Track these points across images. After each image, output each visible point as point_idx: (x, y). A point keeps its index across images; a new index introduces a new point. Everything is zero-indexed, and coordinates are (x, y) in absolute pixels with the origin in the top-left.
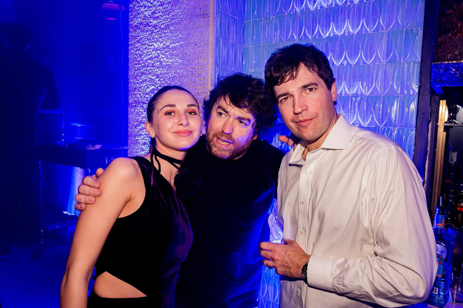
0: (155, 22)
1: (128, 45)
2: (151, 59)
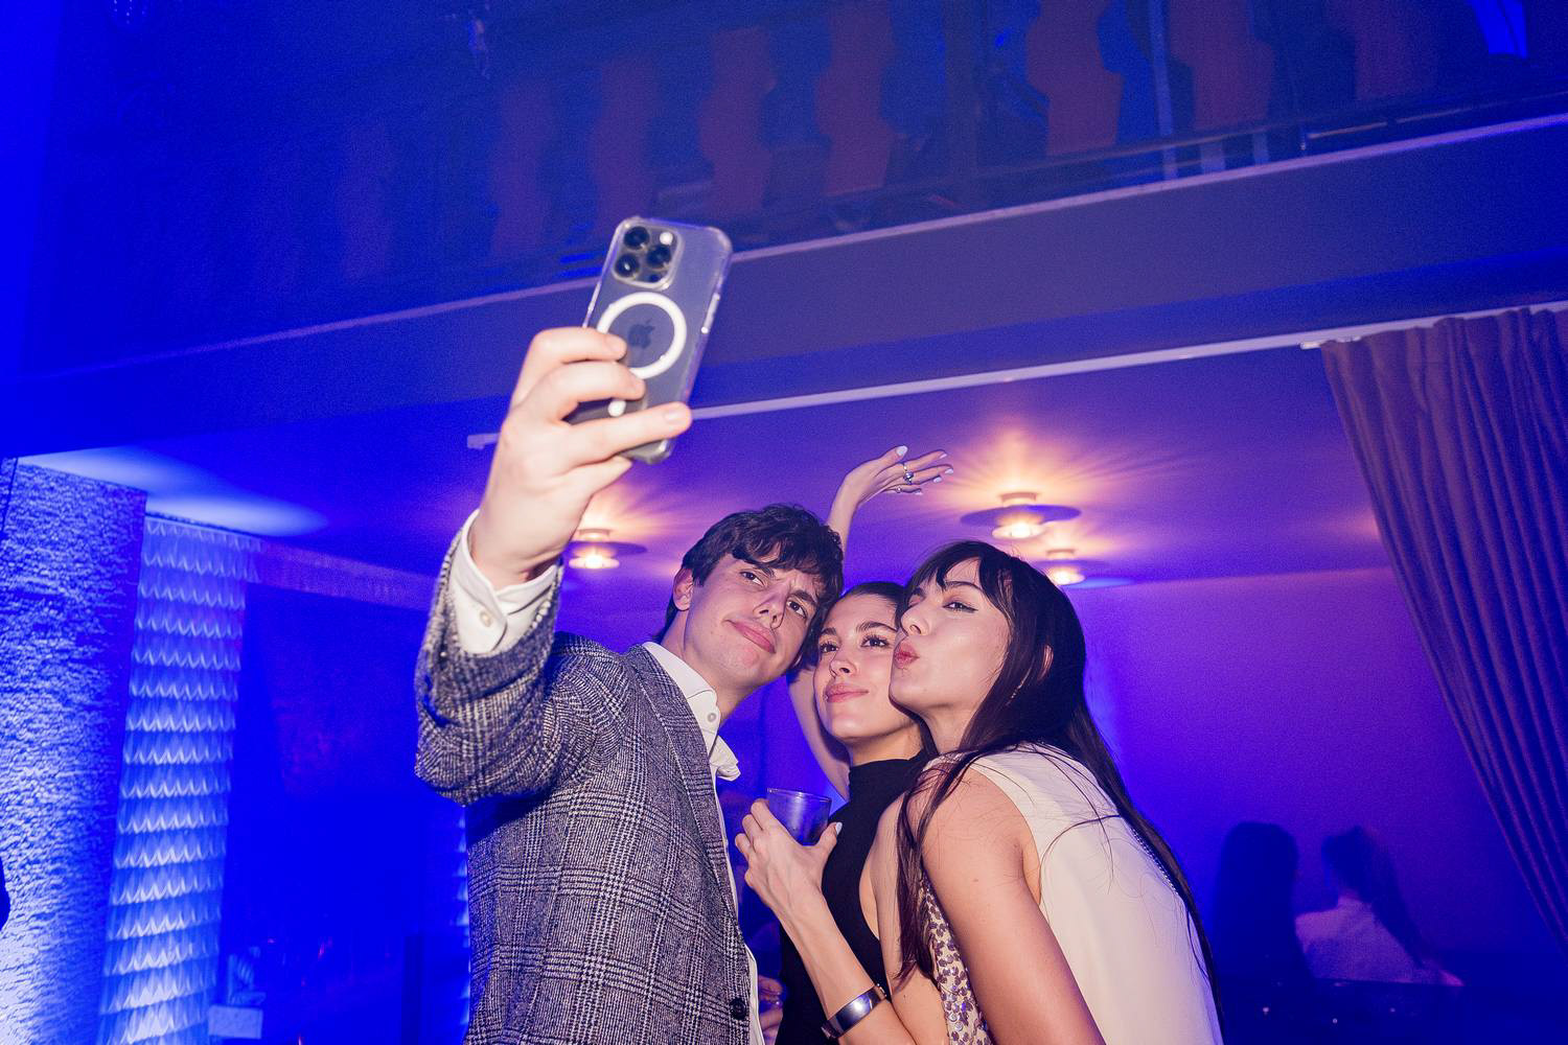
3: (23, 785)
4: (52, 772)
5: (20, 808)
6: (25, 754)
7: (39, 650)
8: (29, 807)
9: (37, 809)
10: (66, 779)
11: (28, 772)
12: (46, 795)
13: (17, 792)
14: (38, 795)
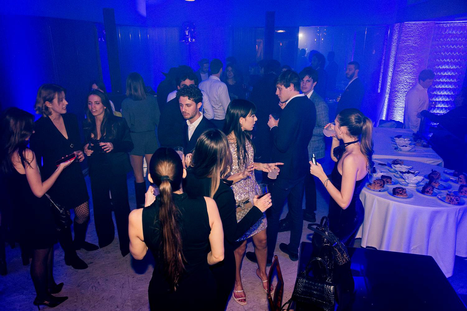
0: (406, 71)
2: (403, 80)
7: (408, 56)
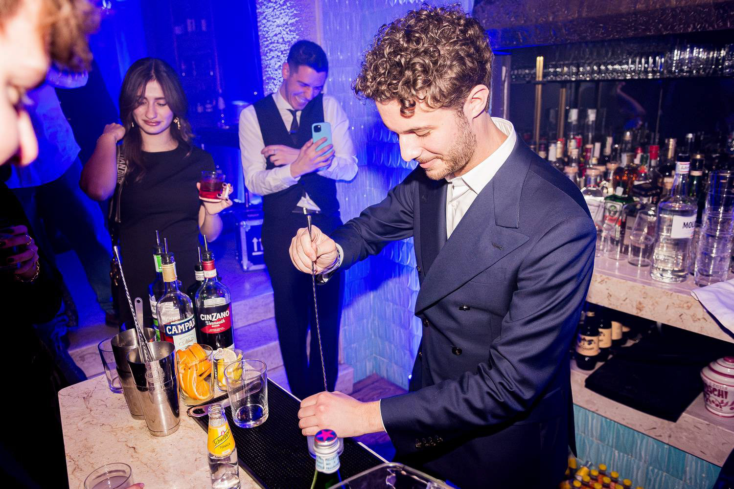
1: (257, 22)
3: (278, 30)
4: (286, 21)
5: (278, 45)
6: (275, 10)
8: (282, 44)
9: (284, 45)
10: (292, 24)
11: (278, 22)
12: (286, 35)
13: (276, 35)
14: (283, 36)
